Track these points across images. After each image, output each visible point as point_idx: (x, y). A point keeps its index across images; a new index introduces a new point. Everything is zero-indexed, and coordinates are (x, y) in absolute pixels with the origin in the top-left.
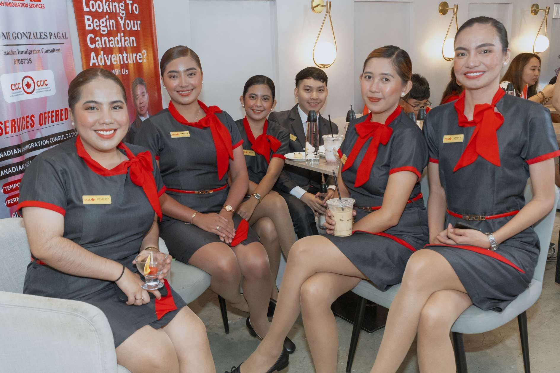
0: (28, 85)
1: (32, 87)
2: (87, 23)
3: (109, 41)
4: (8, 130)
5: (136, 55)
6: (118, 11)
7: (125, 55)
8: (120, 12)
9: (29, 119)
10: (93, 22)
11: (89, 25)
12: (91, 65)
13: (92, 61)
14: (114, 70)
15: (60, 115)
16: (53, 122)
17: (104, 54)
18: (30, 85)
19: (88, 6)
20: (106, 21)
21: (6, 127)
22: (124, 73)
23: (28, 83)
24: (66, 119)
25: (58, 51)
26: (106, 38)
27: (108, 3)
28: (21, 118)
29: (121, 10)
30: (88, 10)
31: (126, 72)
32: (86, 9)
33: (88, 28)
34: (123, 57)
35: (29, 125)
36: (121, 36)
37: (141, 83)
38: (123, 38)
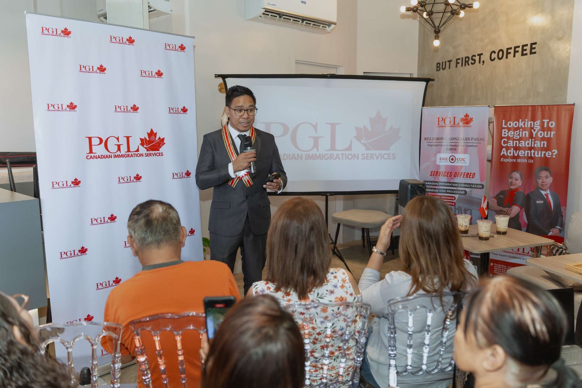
0: (452, 159)
1: (454, 160)
2: (503, 133)
3: (519, 143)
4: (435, 175)
5: (545, 152)
6: (532, 126)
7: (533, 151)
8: (534, 127)
9: (449, 173)
10: (508, 133)
11: (505, 134)
12: (501, 155)
13: (502, 153)
14: (519, 159)
15: (469, 175)
16: (463, 177)
17: (514, 150)
18: (453, 159)
19: (506, 124)
20: (519, 132)
21: (434, 173)
22: (530, 161)
23: (452, 158)
24: (472, 178)
25: (476, 146)
26: (517, 142)
27: (523, 122)
28: (443, 172)
29: (535, 126)
30: (506, 126)
31: (531, 161)
32: (504, 126)
33: (503, 136)
34: (531, 153)
35: (448, 175)
36: (532, 141)
37: (547, 170)
38: (533, 142)
